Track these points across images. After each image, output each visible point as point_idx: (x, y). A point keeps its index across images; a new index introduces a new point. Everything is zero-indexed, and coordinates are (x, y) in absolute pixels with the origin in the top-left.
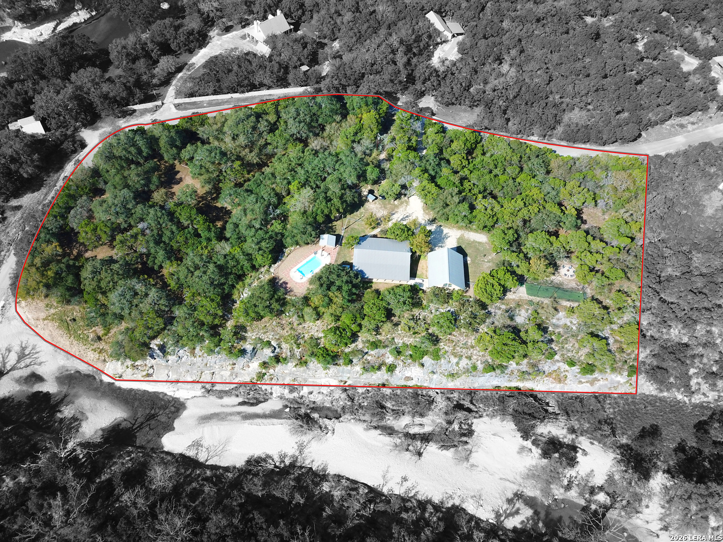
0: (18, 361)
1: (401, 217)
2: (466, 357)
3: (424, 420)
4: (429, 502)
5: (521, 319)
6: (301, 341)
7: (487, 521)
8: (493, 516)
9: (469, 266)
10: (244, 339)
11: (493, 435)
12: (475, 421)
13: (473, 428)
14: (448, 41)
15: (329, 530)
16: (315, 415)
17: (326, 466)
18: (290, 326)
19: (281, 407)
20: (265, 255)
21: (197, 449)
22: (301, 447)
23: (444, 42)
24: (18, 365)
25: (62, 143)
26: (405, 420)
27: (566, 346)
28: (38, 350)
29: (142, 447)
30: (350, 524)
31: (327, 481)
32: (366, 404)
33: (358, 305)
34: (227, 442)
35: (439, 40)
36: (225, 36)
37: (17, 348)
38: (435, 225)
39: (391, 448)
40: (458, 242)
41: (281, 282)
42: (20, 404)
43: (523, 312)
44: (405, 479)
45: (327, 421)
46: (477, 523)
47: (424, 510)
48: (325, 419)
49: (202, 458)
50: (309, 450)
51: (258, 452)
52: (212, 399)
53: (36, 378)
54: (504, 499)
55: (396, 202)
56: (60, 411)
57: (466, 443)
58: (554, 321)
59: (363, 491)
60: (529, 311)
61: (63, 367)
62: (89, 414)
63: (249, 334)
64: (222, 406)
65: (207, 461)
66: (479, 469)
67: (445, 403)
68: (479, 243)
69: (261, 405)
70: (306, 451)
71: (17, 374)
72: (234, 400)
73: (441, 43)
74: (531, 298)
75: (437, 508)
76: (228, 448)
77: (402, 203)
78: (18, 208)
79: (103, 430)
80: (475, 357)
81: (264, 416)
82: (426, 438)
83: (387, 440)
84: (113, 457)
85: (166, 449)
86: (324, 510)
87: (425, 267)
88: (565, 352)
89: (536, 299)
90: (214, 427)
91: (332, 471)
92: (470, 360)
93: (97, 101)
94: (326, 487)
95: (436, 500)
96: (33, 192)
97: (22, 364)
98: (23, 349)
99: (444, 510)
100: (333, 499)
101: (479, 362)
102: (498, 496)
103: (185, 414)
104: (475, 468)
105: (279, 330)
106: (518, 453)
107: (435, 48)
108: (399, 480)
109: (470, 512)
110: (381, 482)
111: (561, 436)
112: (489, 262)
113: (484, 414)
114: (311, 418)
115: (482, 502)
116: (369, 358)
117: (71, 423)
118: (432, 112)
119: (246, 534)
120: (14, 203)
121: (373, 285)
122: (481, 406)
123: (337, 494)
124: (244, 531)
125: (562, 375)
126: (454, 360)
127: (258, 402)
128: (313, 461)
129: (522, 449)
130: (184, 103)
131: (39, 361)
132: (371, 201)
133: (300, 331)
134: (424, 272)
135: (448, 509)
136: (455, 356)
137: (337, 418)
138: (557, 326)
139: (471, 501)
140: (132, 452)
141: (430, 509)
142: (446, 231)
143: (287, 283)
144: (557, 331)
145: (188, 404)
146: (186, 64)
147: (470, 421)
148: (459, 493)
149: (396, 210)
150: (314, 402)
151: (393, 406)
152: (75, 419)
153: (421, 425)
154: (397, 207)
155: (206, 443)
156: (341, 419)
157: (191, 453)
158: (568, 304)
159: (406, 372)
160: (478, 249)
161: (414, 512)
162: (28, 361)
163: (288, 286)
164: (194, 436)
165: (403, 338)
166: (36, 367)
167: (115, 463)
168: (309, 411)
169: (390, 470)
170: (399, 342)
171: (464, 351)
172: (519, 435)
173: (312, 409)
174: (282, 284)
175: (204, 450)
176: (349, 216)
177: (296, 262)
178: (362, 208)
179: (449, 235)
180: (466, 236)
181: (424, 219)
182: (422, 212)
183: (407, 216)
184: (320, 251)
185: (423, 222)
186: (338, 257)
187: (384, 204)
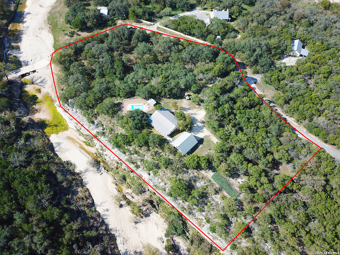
0: (39, 83)
1: (192, 113)
2: (164, 183)
3: (136, 197)
4: (107, 225)
5: (199, 184)
6: (113, 132)
7: (120, 251)
8: (124, 251)
9: (198, 149)
10: (96, 118)
11: (155, 224)
12: (154, 213)
13: (150, 215)
14: (296, 57)
15: (62, 202)
16: (102, 164)
17: (88, 183)
18: (113, 124)
19: (94, 153)
20: (124, 93)
21: (58, 145)
22: (86, 171)
23: (294, 56)
24: (39, 84)
25: (109, 21)
26: (130, 191)
27: (211, 212)
28: (47, 83)
29: (44, 133)
30: (72, 207)
31: (82, 188)
32: (120, 173)
33: (137, 131)
34: (67, 150)
35: (292, 54)
36: (201, 11)
37: (42, 79)
38: (203, 124)
39: (114, 196)
40: (205, 137)
42: (29, 95)
43: (202, 183)
44: (107, 210)
45: (103, 169)
46: (114, 248)
47: (101, 226)
48: (103, 168)
49: (56, 149)
50: (88, 173)
51: (73, 161)
52: (77, 134)
53: (39, 91)
54: (134, 250)
55: (196, 106)
56: (35, 105)
57: (142, 217)
58: (213, 197)
59: (89, 201)
60: (206, 184)
61: (49, 93)
62: (41, 112)
63: (99, 118)
65: (56, 151)
66: (137, 231)
67: (148, 196)
69: (89, 147)
70: (87, 173)
71: (36, 86)
72: (83, 139)
73: (292, 56)
74: (212, 179)
75: (107, 229)
76: (66, 152)
77: (198, 108)
78: (79, 35)
79: (40, 119)
80: (168, 185)
81: (86, 152)
82: (129, 203)
83: (116, 192)
84: (34, 128)
85: (50, 139)
86: (69, 195)
87: (179, 136)
88: (209, 214)
89: (213, 181)
90: (69, 143)
91: (88, 186)
92: (165, 185)
93: (130, 12)
94: (80, 189)
95: (110, 227)
96: (88, 33)
97: (40, 84)
98: (44, 80)
99: (109, 232)
100: (77, 194)
101: (168, 188)
102: (133, 246)
103: (66, 132)
104: (136, 229)
105: (109, 122)
106: (158, 239)
107: (287, 57)
108: (105, 209)
109: (117, 242)
110: (99, 204)
111: (182, 248)
113: (160, 213)
114: (99, 164)
115: (125, 243)
116: (133, 157)
117: (35, 111)
118: (256, 82)
119: (35, 179)
120: (79, 33)
121: (153, 129)
122: (161, 209)
123: (80, 195)
124: (35, 177)
125: (203, 223)
126: (160, 181)
127: (89, 145)
128: (85, 178)
129: (161, 239)
130: (161, 28)
131: (44, 86)
133: (115, 129)
134: (177, 138)
135: (111, 234)
136: (161, 179)
137: (107, 171)
138: (213, 200)
139: (122, 239)
140: (40, 131)
141: (104, 228)
142: (205, 129)
144: (212, 202)
145: (69, 130)
146: (177, 15)
147: (152, 211)
148: (121, 232)
149: (193, 109)
150: (105, 159)
151: (129, 182)
152: (37, 110)
153: (133, 197)
154: (195, 108)
155: (62, 146)
156: (109, 172)
157: (55, 145)
158: (225, 194)
159: (142, 172)
160: (210, 145)
161: (97, 223)
162: (42, 84)
163: (123, 109)
164: (60, 141)
165: (148, 157)
166: (42, 87)
167: (32, 131)
168: (101, 161)
169: (106, 203)
170: (146, 158)
171: (166, 180)
172: (165, 232)
173: (103, 161)
174: (122, 107)
175: (59, 147)
176: (172, 99)
177: (135, 103)
178: (180, 100)
179: (204, 132)
180: (211, 137)
181: (200, 119)
182: (203, 116)
183: (195, 114)
184: (146, 104)
185: (199, 120)
186: (150, 111)
187: (191, 104)
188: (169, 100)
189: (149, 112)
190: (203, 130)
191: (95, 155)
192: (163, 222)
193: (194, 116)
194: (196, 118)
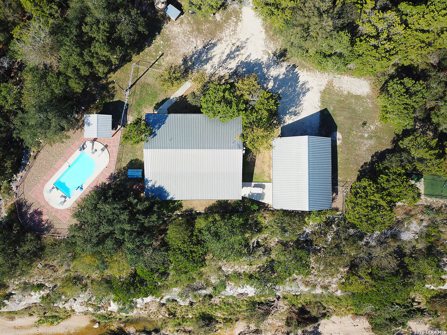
1: (227, 52)
2: (321, 287)
9: (339, 150)
12: (323, 321)
13: (319, 330)
16: (131, 330)
19: (88, 323)
32: (190, 316)
38: (285, 64)
40: (323, 101)
41: (31, 211)
55: (218, 17)
64: (15, 327)
68: (358, 97)
69: (63, 323)
74: (430, 200)
77: (228, 18)
80: (334, 286)
87: (266, 160)
89: (436, 202)
92: (327, 289)
101: (339, 291)
112: (370, 138)
126: (305, 288)
132: (173, 18)
134: (266, 168)
136: (306, 285)
142: (304, 76)
143: (40, 213)
149: (219, 35)
150: (126, 317)
154: (219, 26)
160: (354, 111)
163: (43, 218)
168: (122, 325)
171: (320, 279)
174: (32, 215)
176: (135, 58)
177: (52, 169)
178: (158, 38)
179: (308, 86)
180: (336, 84)
181: (266, 52)
182: (263, 35)
183: (238, 49)
184: (89, 144)
185: (264, 59)
186: (120, 153)
187: (198, 23)
188: (130, 67)
189: (119, 160)
190: (302, 79)
191: (96, 326)
192: (352, 321)
193: (242, 57)
194: (253, 58)
